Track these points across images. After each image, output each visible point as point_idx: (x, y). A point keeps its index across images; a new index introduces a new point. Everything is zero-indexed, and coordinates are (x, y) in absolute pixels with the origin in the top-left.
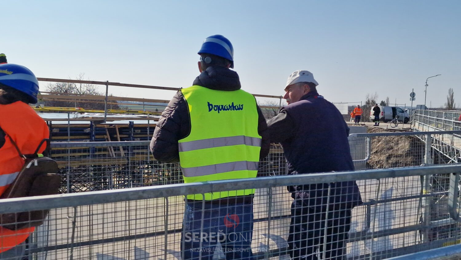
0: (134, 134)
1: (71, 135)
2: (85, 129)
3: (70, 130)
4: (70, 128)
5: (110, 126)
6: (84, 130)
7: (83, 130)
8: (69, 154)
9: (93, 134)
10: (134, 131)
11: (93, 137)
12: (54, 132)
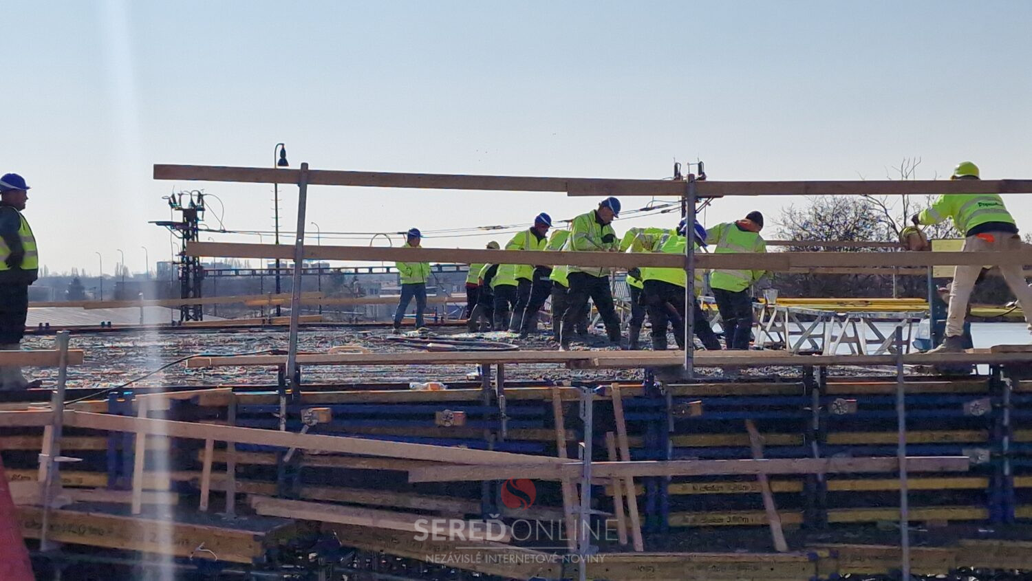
1: (911, 425)
2: (969, 401)
3: (908, 407)
4: (907, 395)
6: (965, 406)
7: (958, 406)
8: (905, 513)
12: (838, 412)
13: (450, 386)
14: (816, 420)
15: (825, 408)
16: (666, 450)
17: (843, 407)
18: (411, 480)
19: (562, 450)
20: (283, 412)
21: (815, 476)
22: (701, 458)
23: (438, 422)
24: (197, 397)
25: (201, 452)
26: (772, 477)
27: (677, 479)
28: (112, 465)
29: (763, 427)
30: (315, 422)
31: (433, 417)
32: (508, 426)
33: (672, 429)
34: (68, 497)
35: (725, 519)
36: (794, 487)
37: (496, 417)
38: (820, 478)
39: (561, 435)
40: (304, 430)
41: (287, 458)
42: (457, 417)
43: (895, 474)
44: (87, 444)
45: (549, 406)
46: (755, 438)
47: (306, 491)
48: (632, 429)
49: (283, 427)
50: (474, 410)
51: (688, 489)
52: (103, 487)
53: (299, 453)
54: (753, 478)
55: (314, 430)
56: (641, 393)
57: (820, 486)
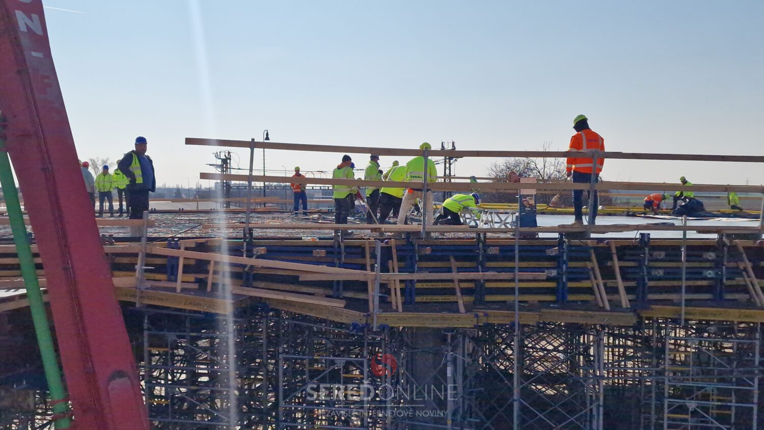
0: (650, 261)
1: (522, 259)
2: (549, 249)
3: (520, 251)
4: (519, 246)
5: (598, 243)
6: (547, 250)
7: (544, 251)
8: (517, 298)
9: (565, 258)
10: (651, 255)
11: (564, 265)
12: (490, 253)
13: (320, 239)
14: (481, 257)
15: (485, 251)
16: (414, 268)
17: (493, 251)
18: (300, 280)
19: (369, 268)
20: (245, 249)
21: (480, 280)
22: (430, 272)
23: (314, 255)
24: (207, 242)
25: (208, 266)
26: (461, 281)
27: (419, 281)
28: (169, 270)
29: (457, 259)
30: (259, 254)
31: (312, 252)
32: (345, 257)
33: (417, 259)
34: (149, 284)
35: (440, 298)
36: (471, 285)
37: (339, 253)
38: (482, 282)
39: (368, 261)
40: (254, 257)
41: (246, 269)
42: (322, 253)
43: (513, 280)
44: (159, 261)
45: (363, 249)
46: (454, 264)
47: (255, 284)
48: (400, 259)
49: (245, 255)
50: (331, 249)
51: (425, 285)
52: (165, 280)
53: (252, 267)
54: (452, 281)
55: (258, 257)
56: (405, 243)
57: (482, 285)
